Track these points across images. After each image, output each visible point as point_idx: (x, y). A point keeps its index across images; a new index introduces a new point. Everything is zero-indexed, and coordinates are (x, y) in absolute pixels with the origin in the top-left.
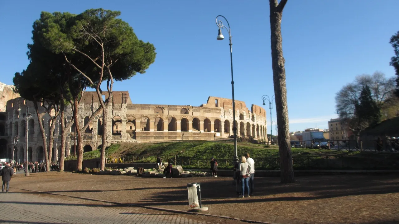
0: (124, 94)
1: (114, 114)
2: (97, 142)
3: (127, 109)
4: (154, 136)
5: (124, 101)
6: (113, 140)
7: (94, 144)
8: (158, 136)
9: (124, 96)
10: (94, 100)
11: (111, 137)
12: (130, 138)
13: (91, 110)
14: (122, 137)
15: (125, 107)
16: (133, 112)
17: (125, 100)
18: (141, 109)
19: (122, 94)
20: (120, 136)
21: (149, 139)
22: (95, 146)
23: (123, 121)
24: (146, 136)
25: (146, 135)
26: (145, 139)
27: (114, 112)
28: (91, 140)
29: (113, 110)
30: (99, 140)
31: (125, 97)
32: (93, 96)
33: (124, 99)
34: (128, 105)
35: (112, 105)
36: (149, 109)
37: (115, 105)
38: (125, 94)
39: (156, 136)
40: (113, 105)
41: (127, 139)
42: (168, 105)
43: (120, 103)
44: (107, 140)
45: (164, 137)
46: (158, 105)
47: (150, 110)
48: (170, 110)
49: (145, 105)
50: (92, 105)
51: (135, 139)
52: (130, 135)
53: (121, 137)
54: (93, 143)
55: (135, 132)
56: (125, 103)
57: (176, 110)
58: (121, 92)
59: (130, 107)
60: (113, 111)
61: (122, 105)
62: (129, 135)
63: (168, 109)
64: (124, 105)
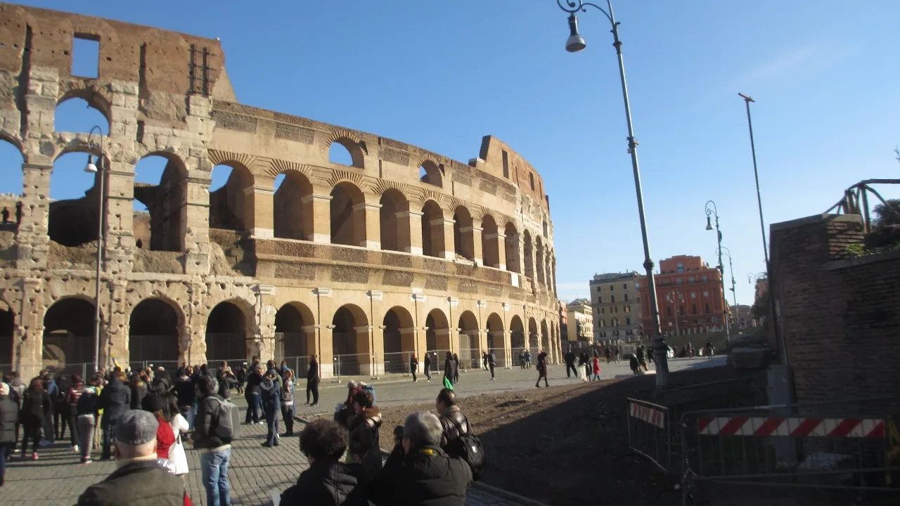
0: (200, 46)
1: (148, 140)
2: (48, 279)
3: (213, 123)
4: (333, 265)
5: (198, 83)
6: (138, 276)
7: (30, 293)
8: (348, 267)
9: (199, 62)
10: (35, 53)
11: (132, 257)
12: (228, 267)
13: (15, 106)
14: (191, 262)
15: (205, 113)
16: (239, 143)
17: (206, 81)
18: (278, 136)
19: (193, 50)
20: (175, 255)
21: (312, 278)
22: (32, 300)
23: (197, 180)
24: (301, 264)
25: (298, 259)
26: (294, 277)
27: (148, 129)
28: (10, 271)
29: (143, 118)
30: (58, 271)
31: (206, 68)
32: (29, 29)
33: (199, 73)
34: (217, 104)
35: (137, 91)
36: (311, 142)
37: (154, 94)
38: (206, 53)
39: (341, 267)
40: (144, 94)
41: (214, 270)
42: (379, 138)
43: (179, 92)
44: (109, 271)
45: (371, 273)
46: (344, 129)
47: (315, 148)
48: (385, 160)
49: (293, 119)
50: (24, 79)
51: (253, 274)
52: (228, 253)
53: (183, 260)
54: (21, 284)
55: (253, 240)
56: (206, 93)
57: (406, 163)
58: (187, 38)
59: (226, 116)
60: (141, 124)
61: (187, 101)
62: (220, 252)
63: (380, 153)
64: (201, 106)
